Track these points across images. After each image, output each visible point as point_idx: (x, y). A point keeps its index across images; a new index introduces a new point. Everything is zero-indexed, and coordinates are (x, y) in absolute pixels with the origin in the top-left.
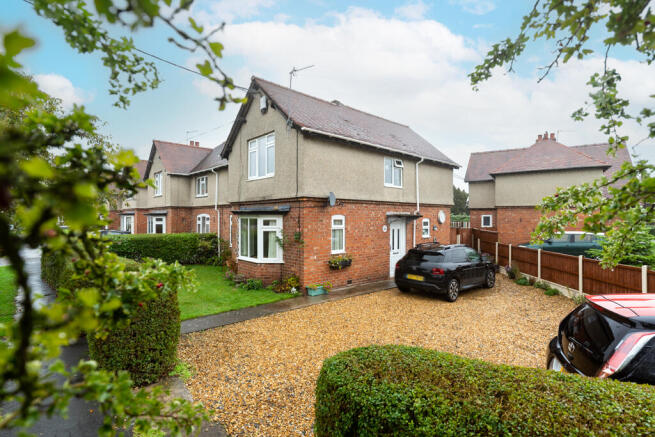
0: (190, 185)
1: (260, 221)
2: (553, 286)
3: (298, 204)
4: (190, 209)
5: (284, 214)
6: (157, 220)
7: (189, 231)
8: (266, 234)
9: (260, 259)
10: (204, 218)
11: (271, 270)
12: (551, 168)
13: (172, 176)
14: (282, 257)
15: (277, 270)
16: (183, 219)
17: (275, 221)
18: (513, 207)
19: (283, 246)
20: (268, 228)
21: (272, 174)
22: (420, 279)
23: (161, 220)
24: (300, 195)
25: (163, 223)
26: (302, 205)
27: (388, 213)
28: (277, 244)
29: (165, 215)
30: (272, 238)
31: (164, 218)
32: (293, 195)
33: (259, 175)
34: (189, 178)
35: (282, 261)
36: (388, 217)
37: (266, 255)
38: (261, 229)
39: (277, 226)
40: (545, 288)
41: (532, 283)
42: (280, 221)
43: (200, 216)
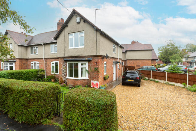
0: (27, 50)
1: (80, 64)
2: (156, 80)
3: (96, 58)
4: (27, 60)
5: (89, 61)
6: (10, 64)
7: (27, 68)
8: (82, 69)
9: (80, 78)
10: (35, 63)
11: (84, 82)
12: (141, 49)
13: (19, 45)
14: (88, 77)
15: (86, 81)
16: (24, 64)
17: (85, 64)
18: (132, 60)
19: (89, 73)
20: (83, 66)
21: (83, 47)
22: (133, 81)
23: (12, 64)
24: (98, 54)
25: (14, 65)
26: (98, 58)
27: (114, 61)
28: (86, 72)
29: (15, 62)
30: (84, 70)
31: (14, 63)
32: (95, 54)
33: (75, 47)
34: (27, 47)
35: (88, 78)
36: (113, 62)
37: (82, 76)
38: (80, 67)
39: (86, 66)
40: (154, 81)
41: (149, 79)
42: (87, 63)
43: (33, 62)
